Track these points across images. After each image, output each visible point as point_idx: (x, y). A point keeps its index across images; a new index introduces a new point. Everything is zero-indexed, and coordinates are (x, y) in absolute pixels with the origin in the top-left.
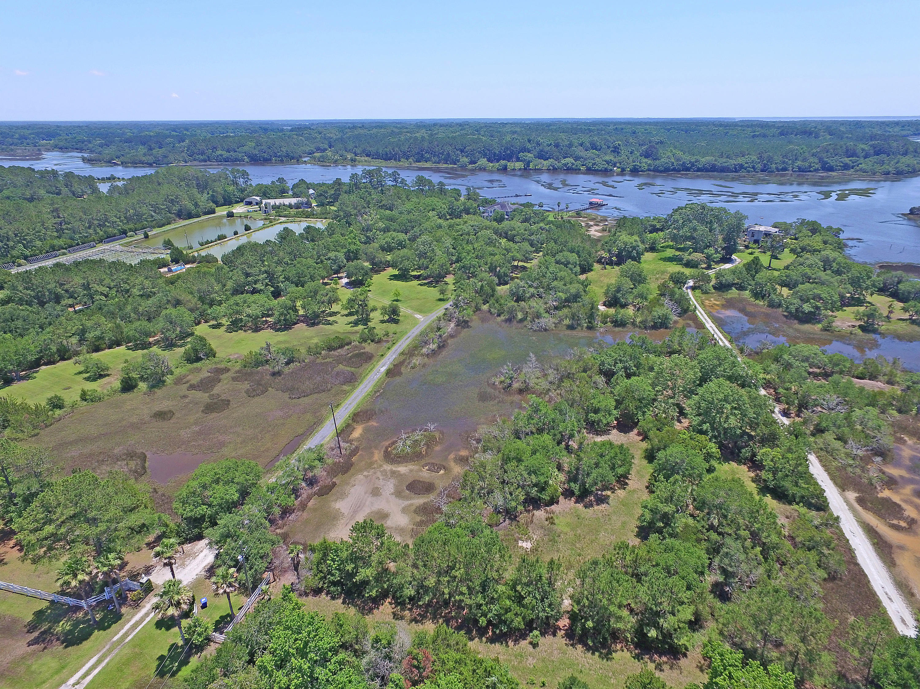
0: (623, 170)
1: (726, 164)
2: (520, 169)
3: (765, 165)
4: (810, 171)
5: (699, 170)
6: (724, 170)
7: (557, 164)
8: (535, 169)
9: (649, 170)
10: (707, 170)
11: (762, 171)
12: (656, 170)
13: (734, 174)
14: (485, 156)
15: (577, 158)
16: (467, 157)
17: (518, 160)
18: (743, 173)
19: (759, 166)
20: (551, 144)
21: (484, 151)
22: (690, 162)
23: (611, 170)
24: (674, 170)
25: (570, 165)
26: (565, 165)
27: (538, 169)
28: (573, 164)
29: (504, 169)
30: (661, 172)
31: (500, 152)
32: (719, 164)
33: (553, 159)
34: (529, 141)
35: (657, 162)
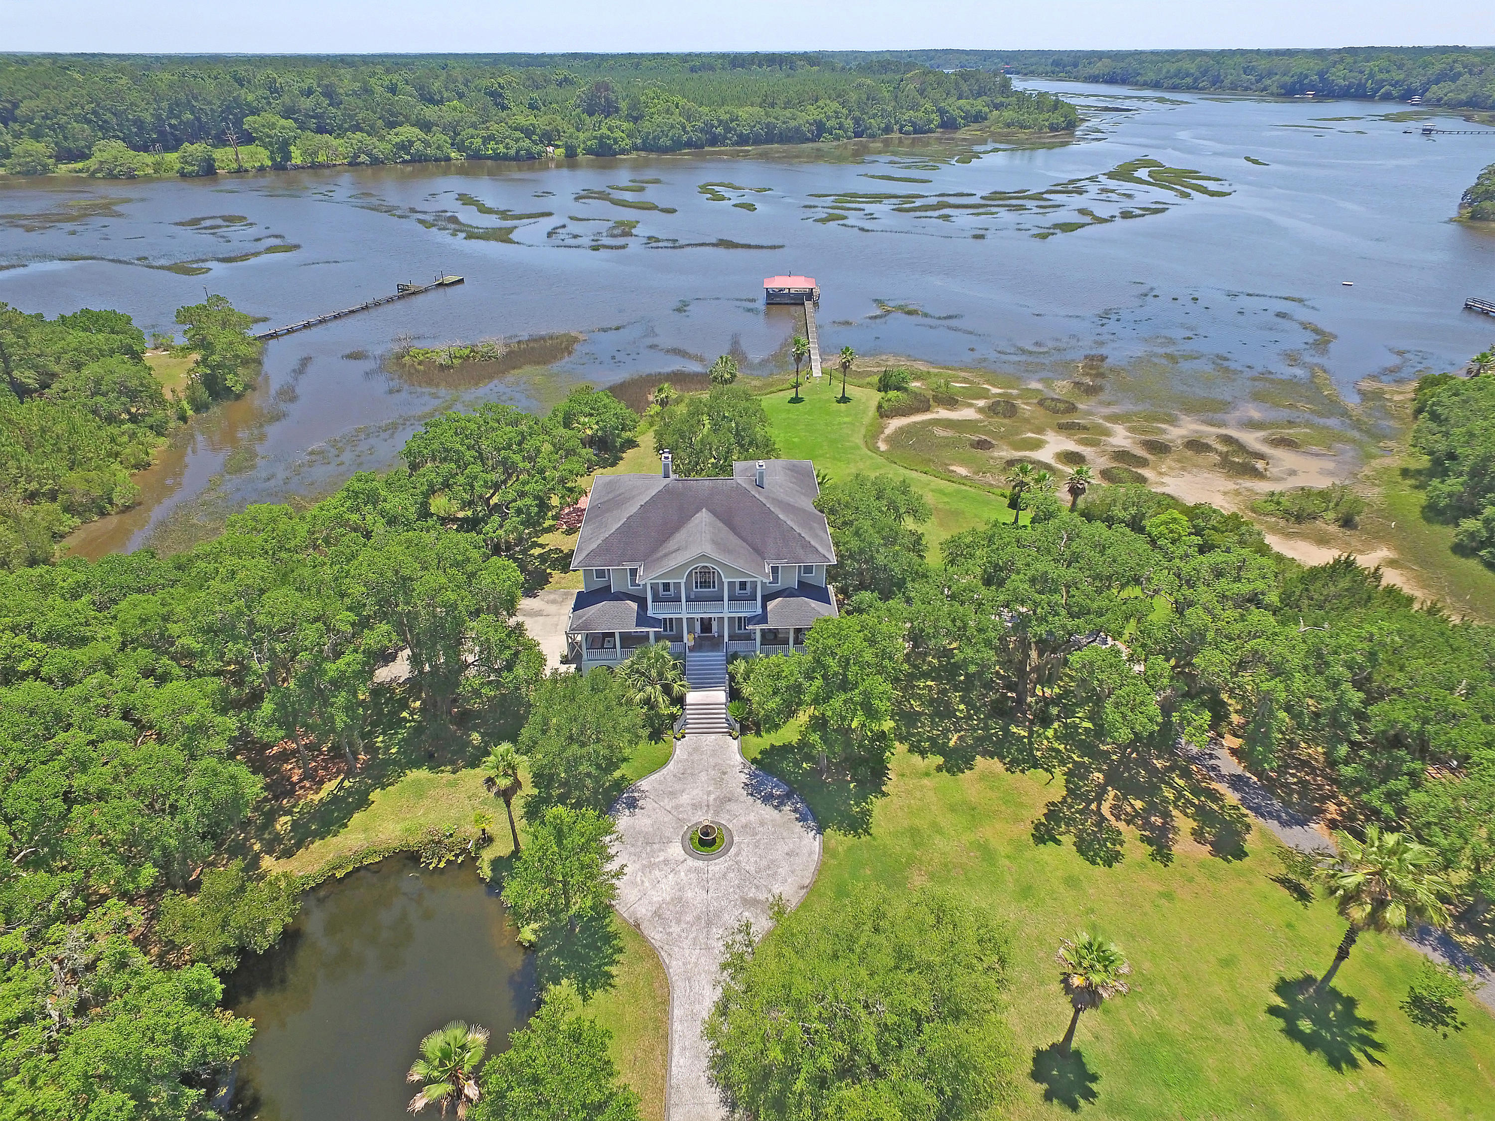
0: (571, 153)
1: (793, 124)
2: (262, 169)
3: (857, 121)
4: (931, 131)
5: (743, 140)
6: (793, 137)
7: (381, 148)
8: (315, 167)
9: (635, 148)
10: (757, 141)
11: (858, 135)
12: (650, 146)
13: (811, 145)
14: (105, 129)
15: (426, 126)
16: (36, 136)
17: (248, 139)
18: (826, 144)
19: (849, 123)
20: (309, 93)
21: (94, 112)
22: (720, 122)
23: (539, 154)
24: (689, 144)
25: (418, 145)
26: (404, 147)
27: (321, 166)
28: (427, 144)
29: (209, 171)
30: (665, 150)
31: (158, 117)
32: (779, 124)
33: (362, 130)
34: (240, 82)
35: (646, 126)
